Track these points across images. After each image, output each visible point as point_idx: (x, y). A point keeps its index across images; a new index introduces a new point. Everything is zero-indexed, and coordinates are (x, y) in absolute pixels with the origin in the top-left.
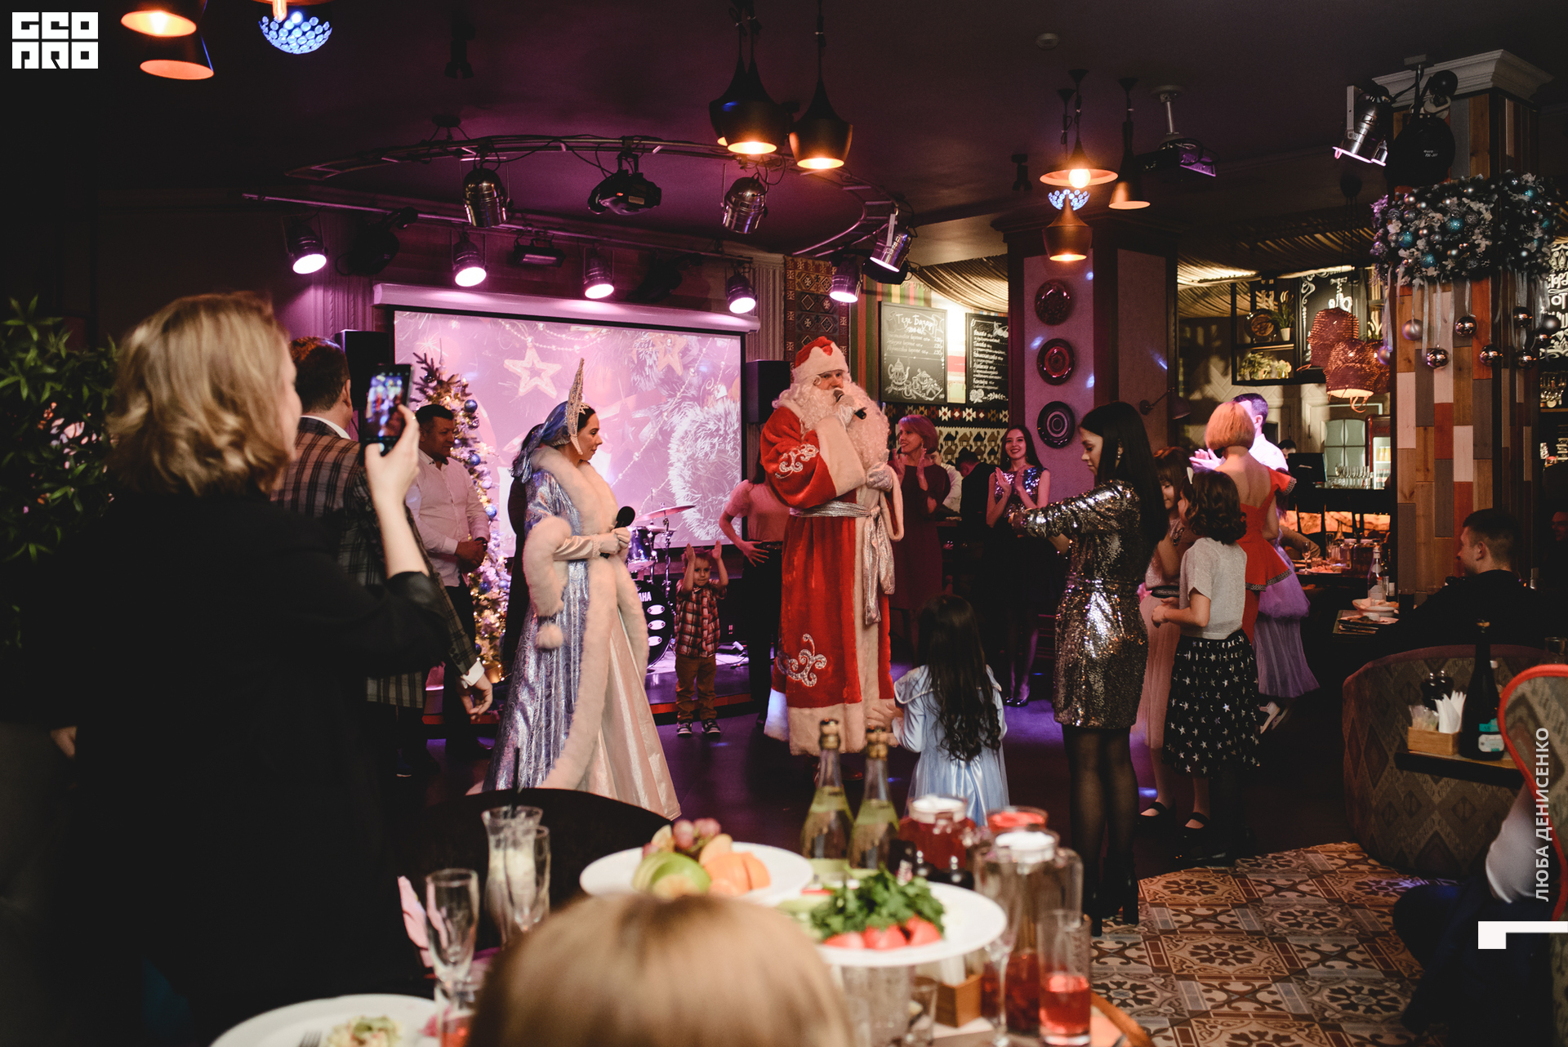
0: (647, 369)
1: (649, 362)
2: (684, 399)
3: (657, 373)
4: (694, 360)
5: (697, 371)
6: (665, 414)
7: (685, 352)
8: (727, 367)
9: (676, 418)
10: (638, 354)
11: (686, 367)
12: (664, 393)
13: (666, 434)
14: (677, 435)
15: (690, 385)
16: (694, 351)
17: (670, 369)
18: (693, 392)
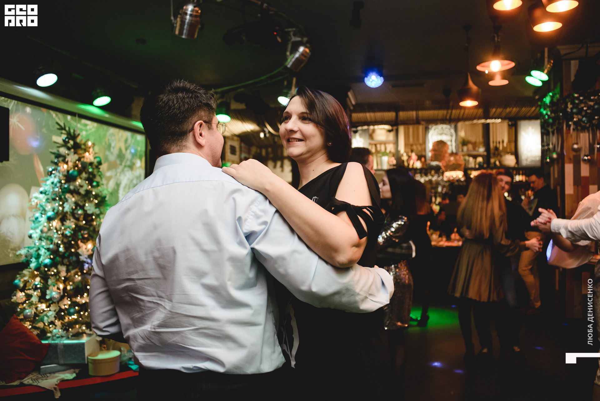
0: (112, 149)
1: (113, 145)
2: (125, 166)
3: (115, 151)
4: (129, 146)
5: (131, 152)
6: (118, 174)
7: (126, 141)
8: (141, 151)
9: (122, 177)
10: (109, 140)
11: (126, 149)
12: (118, 162)
13: (118, 185)
14: (122, 186)
15: (127, 160)
16: (129, 141)
17: (120, 150)
18: (128, 163)
